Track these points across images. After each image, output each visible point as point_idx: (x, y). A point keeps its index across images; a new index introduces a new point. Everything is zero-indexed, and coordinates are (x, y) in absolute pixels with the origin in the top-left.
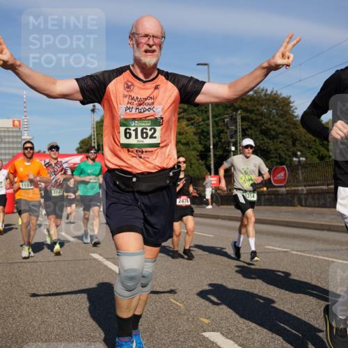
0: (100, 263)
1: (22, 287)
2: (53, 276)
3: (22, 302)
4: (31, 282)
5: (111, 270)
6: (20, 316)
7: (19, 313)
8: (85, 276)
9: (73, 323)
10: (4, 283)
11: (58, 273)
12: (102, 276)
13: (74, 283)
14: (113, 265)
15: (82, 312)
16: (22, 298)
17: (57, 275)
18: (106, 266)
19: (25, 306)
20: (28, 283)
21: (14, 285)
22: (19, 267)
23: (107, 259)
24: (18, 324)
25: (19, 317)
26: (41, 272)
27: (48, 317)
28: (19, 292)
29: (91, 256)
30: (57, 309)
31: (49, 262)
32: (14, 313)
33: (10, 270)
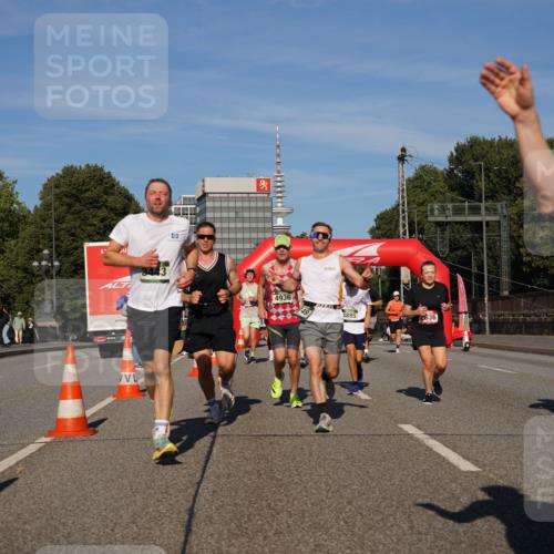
0: (419, 443)
1: (277, 481)
2: (333, 463)
3: (279, 507)
4: (295, 472)
5: (439, 456)
6: (278, 533)
8: (391, 465)
10: (246, 472)
11: (341, 458)
12: (424, 467)
13: (372, 479)
14: (444, 447)
15: (388, 532)
16: (280, 500)
17: (339, 461)
18: (429, 449)
19: (283, 515)
20: (287, 474)
21: (264, 477)
22: (271, 443)
23: (431, 435)
24: (274, 546)
25: (274, 535)
26: (311, 455)
27: (325, 537)
29: (401, 429)
30: (342, 523)
32: (266, 527)
33: (257, 447)
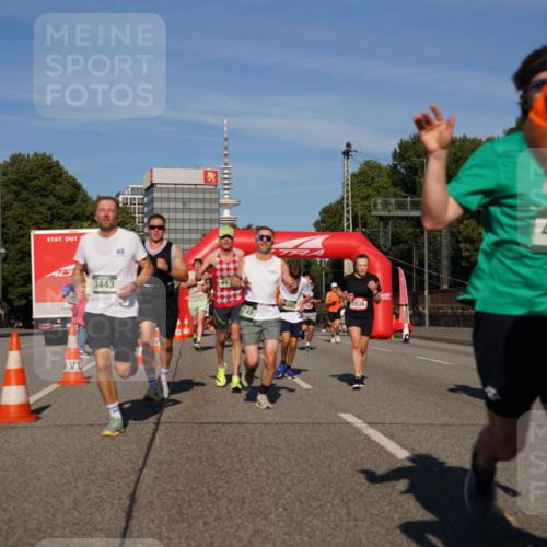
0: (358, 432)
1: (219, 467)
2: (274, 451)
3: (220, 494)
4: (236, 460)
5: (377, 444)
6: (217, 519)
7: (215, 511)
8: (330, 453)
9: (310, 537)
10: (187, 458)
11: (282, 446)
12: (362, 455)
13: (311, 466)
14: (382, 436)
15: (326, 518)
16: (222, 487)
17: (280, 449)
18: (367, 437)
19: (224, 501)
21: (206, 463)
22: (214, 431)
23: (370, 424)
24: (213, 532)
25: (214, 520)
26: (253, 443)
27: (264, 522)
28: (215, 476)
29: (341, 418)
30: (281, 509)
31: (265, 424)
32: (206, 513)
33: (199, 435)
